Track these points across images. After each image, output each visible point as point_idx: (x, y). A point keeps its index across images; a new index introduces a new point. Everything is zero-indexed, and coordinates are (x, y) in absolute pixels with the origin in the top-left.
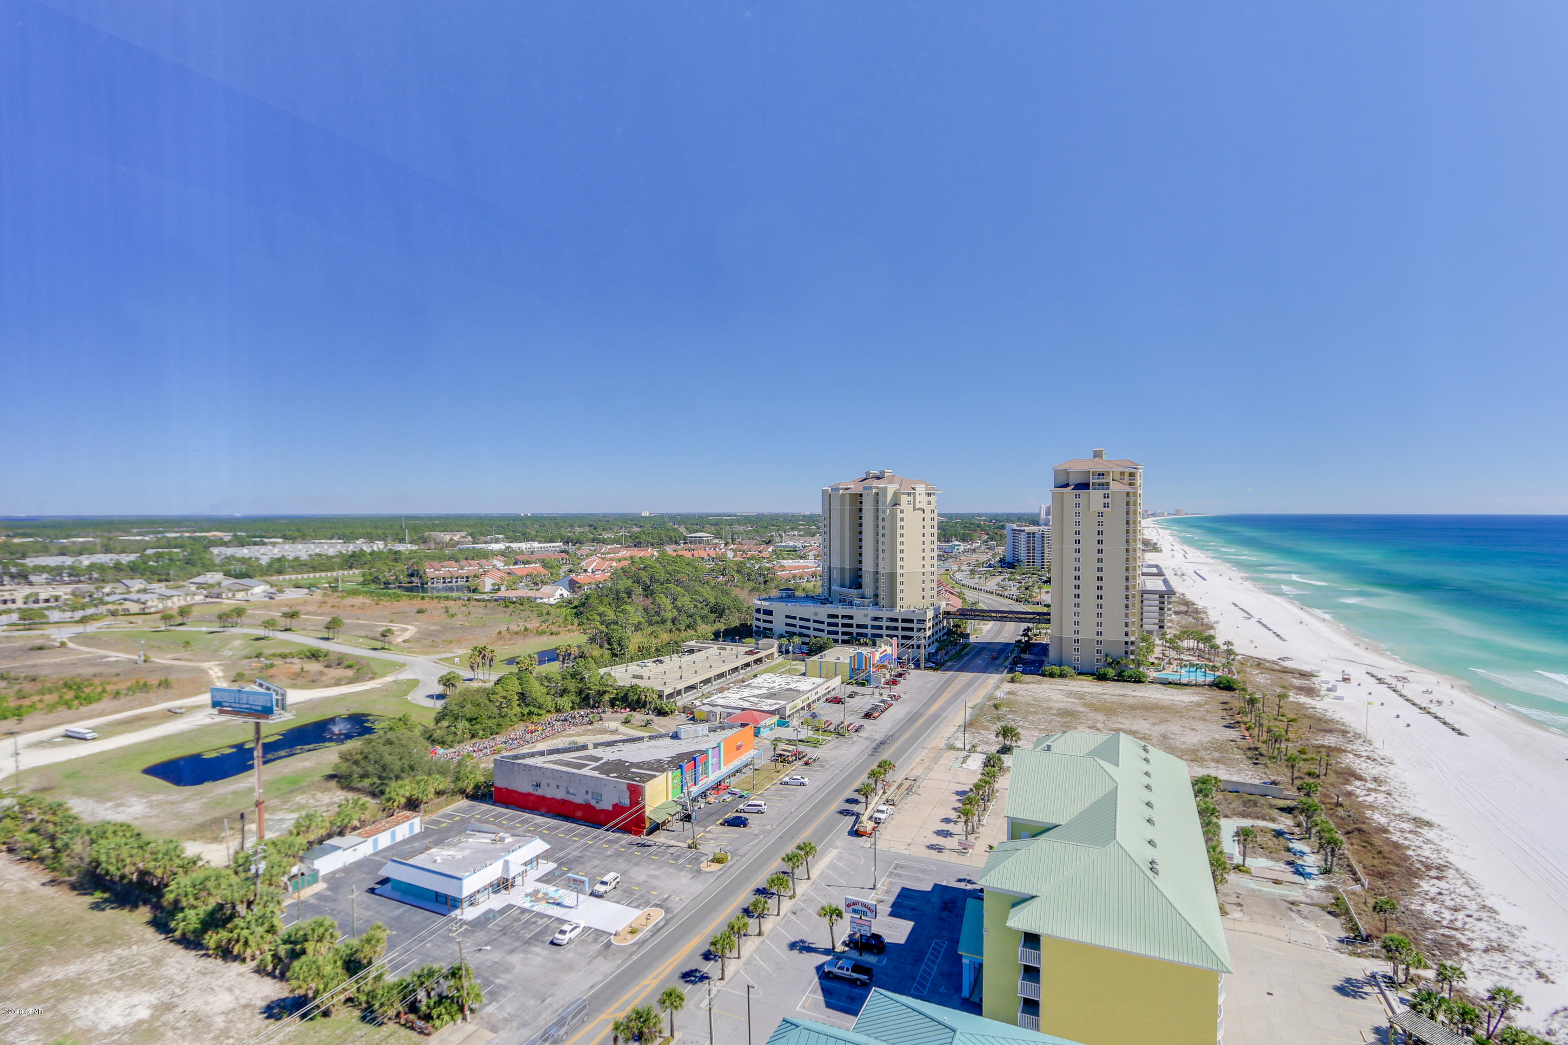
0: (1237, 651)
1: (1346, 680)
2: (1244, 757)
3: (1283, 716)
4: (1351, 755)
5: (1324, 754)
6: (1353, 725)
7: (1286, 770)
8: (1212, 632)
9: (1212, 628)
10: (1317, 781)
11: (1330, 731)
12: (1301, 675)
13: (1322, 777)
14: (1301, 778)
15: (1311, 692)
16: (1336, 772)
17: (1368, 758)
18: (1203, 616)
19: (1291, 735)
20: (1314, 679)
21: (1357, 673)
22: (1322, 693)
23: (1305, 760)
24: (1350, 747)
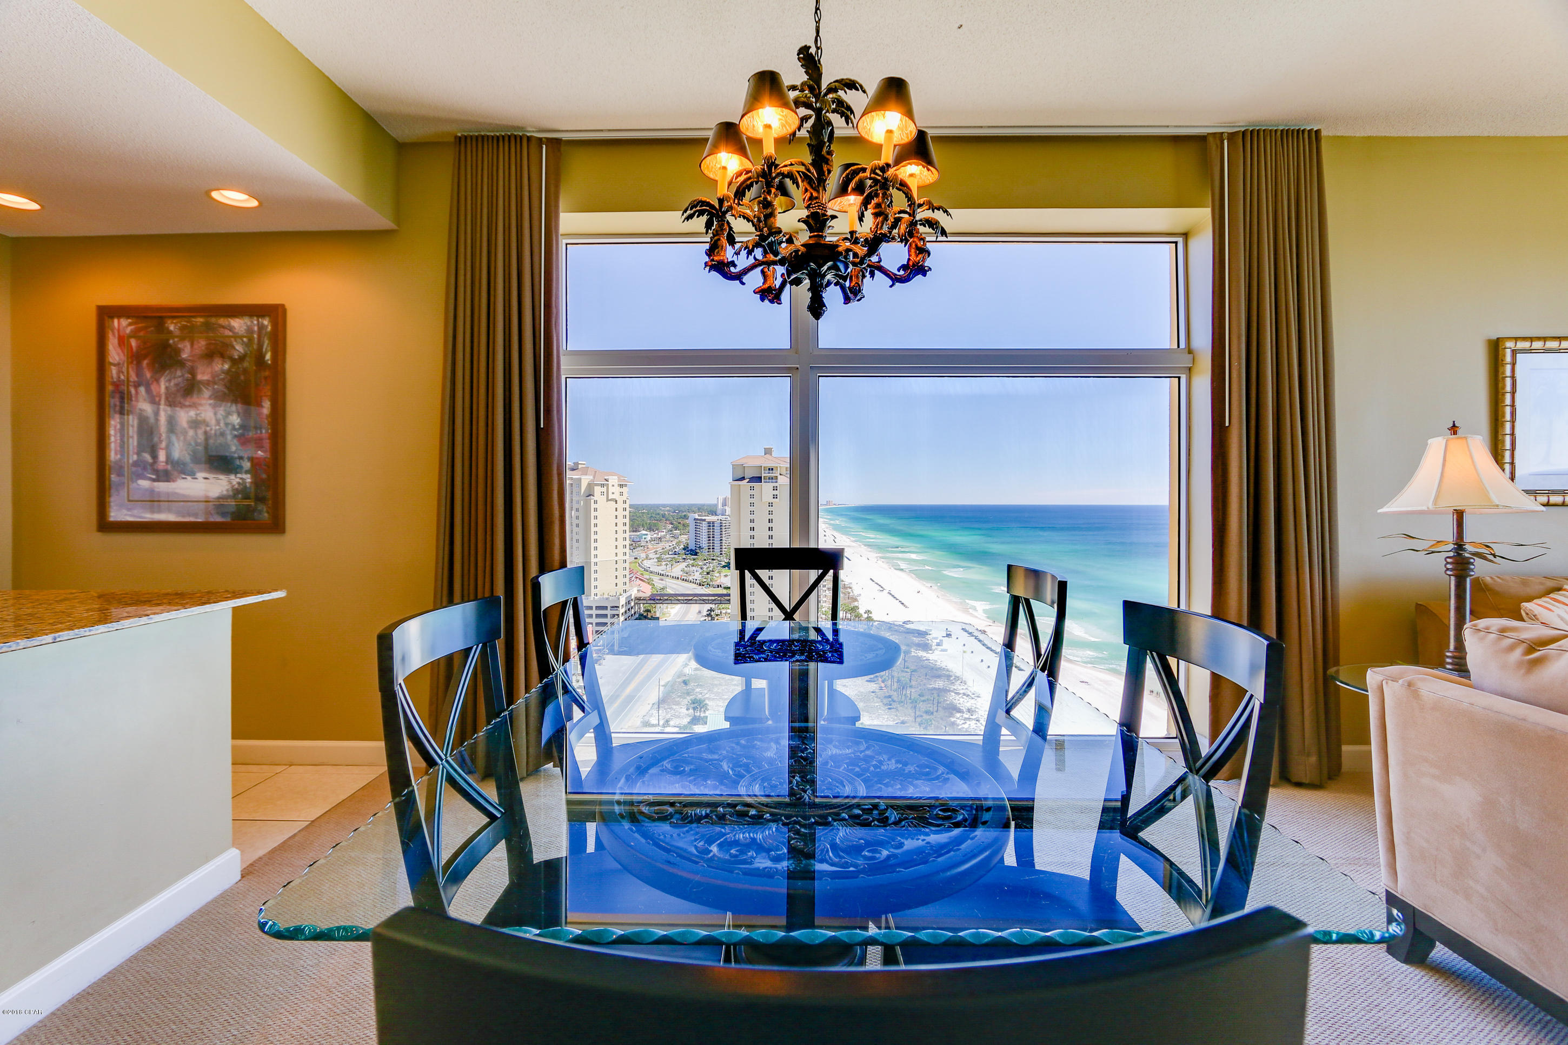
0: (875, 619)
1: (949, 635)
2: (881, 704)
3: (907, 668)
4: (953, 694)
5: (935, 695)
6: (954, 671)
7: (910, 711)
8: (856, 604)
9: (856, 600)
10: (932, 717)
11: (939, 677)
12: (919, 634)
13: (935, 713)
14: (922, 716)
15: (926, 647)
16: (944, 708)
17: (964, 694)
18: (850, 590)
19: (913, 683)
20: (928, 637)
21: (956, 630)
22: (933, 648)
23: (923, 701)
24: (952, 687)
